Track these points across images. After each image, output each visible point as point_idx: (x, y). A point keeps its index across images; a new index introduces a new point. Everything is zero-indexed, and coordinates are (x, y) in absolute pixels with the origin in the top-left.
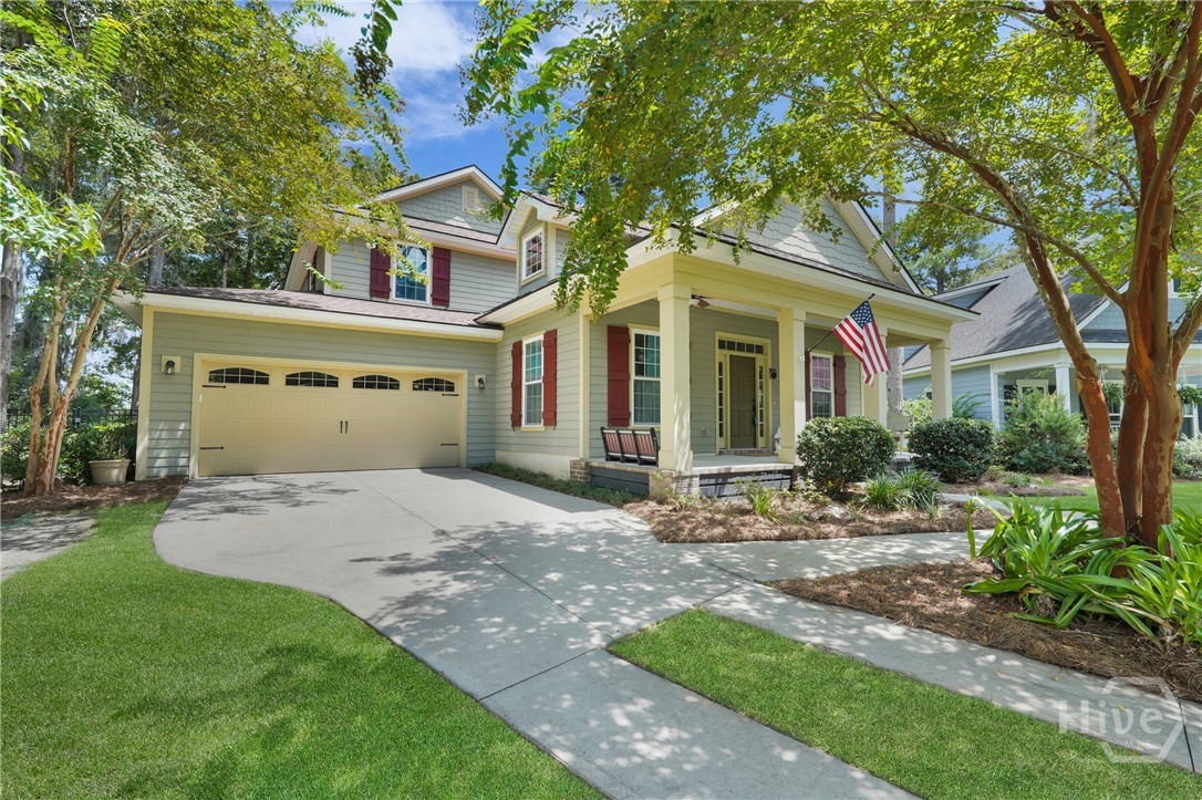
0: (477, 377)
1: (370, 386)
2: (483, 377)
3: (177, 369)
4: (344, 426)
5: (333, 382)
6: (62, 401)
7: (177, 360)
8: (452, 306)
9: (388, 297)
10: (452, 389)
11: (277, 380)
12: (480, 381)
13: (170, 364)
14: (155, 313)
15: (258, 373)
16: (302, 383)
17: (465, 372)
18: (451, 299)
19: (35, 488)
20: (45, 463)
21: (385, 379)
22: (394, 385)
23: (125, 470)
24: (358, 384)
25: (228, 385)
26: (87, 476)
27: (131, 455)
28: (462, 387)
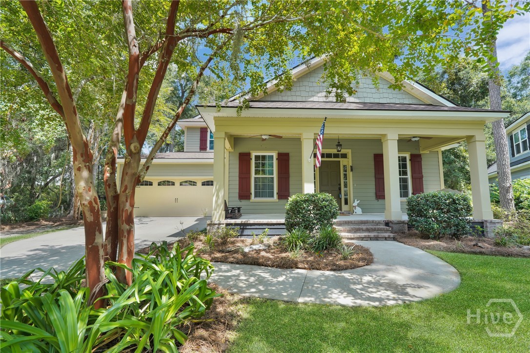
4: (176, 200)
5: (173, 184)
9: (206, 150)
11: (155, 184)
15: (149, 182)
16: (163, 185)
21: (192, 182)
22: (195, 184)
25: (141, 186)
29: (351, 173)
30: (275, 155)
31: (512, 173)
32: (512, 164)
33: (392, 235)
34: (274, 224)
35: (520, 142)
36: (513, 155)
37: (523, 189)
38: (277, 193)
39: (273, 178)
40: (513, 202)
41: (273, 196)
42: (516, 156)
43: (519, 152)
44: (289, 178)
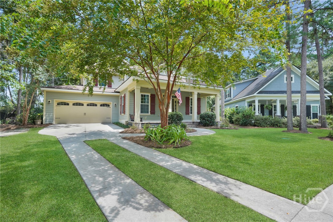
0: (115, 103)
1: (91, 106)
2: (116, 103)
3: (51, 102)
4: (85, 114)
5: (83, 105)
6: (28, 109)
7: (50, 101)
8: (112, 87)
9: (98, 86)
10: (109, 106)
11: (71, 104)
12: (115, 104)
13: (49, 102)
14: (46, 92)
15: (67, 103)
16: (76, 105)
17: (112, 102)
18: (112, 86)
19: (24, 124)
20: (25, 120)
21: (94, 104)
22: (96, 105)
23: (41, 122)
24: (88, 105)
25: (61, 106)
26: (34, 123)
27: (42, 119)
28: (111, 106)
29: (178, 104)
30: (149, 95)
31: (225, 105)
32: (225, 102)
33: (195, 126)
34: (153, 123)
35: (228, 94)
36: (225, 99)
37: (227, 112)
38: (150, 112)
39: (148, 105)
40: (224, 116)
41: (148, 113)
42: (226, 99)
43: (227, 98)
44: (155, 105)
